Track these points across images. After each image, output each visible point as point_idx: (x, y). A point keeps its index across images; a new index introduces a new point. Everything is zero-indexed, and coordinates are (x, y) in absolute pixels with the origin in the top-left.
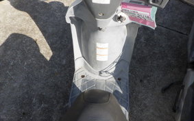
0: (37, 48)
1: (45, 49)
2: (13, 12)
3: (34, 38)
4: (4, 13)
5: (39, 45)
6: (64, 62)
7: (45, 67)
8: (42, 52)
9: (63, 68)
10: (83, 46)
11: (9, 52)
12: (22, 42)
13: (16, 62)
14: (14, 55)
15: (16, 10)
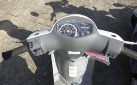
0: (26, 65)
1: (32, 65)
2: (9, 39)
3: (24, 57)
4: (2, 40)
5: (27, 62)
6: (45, 74)
7: (31, 79)
8: (29, 67)
9: (45, 79)
10: (59, 66)
11: (6, 69)
12: (15, 60)
13: (10, 75)
14: (9, 70)
15: (11, 38)
